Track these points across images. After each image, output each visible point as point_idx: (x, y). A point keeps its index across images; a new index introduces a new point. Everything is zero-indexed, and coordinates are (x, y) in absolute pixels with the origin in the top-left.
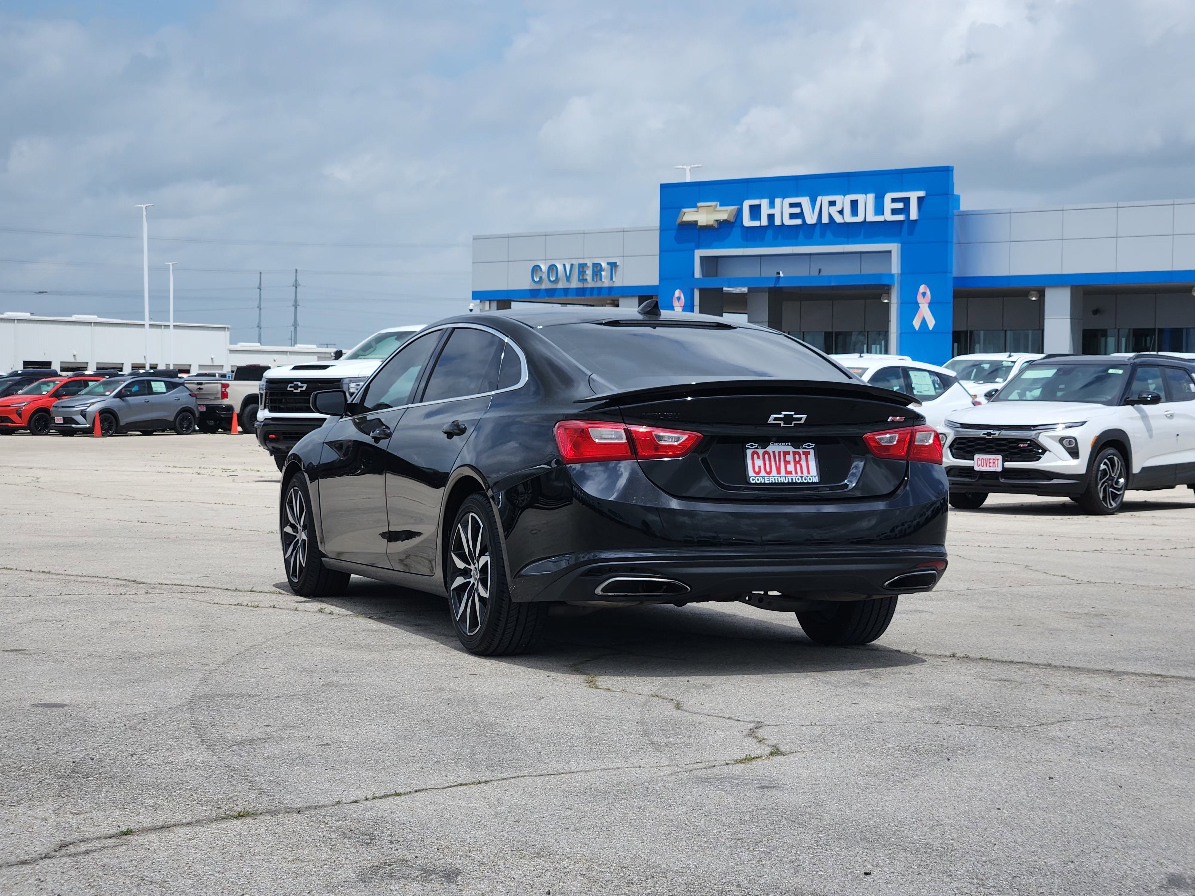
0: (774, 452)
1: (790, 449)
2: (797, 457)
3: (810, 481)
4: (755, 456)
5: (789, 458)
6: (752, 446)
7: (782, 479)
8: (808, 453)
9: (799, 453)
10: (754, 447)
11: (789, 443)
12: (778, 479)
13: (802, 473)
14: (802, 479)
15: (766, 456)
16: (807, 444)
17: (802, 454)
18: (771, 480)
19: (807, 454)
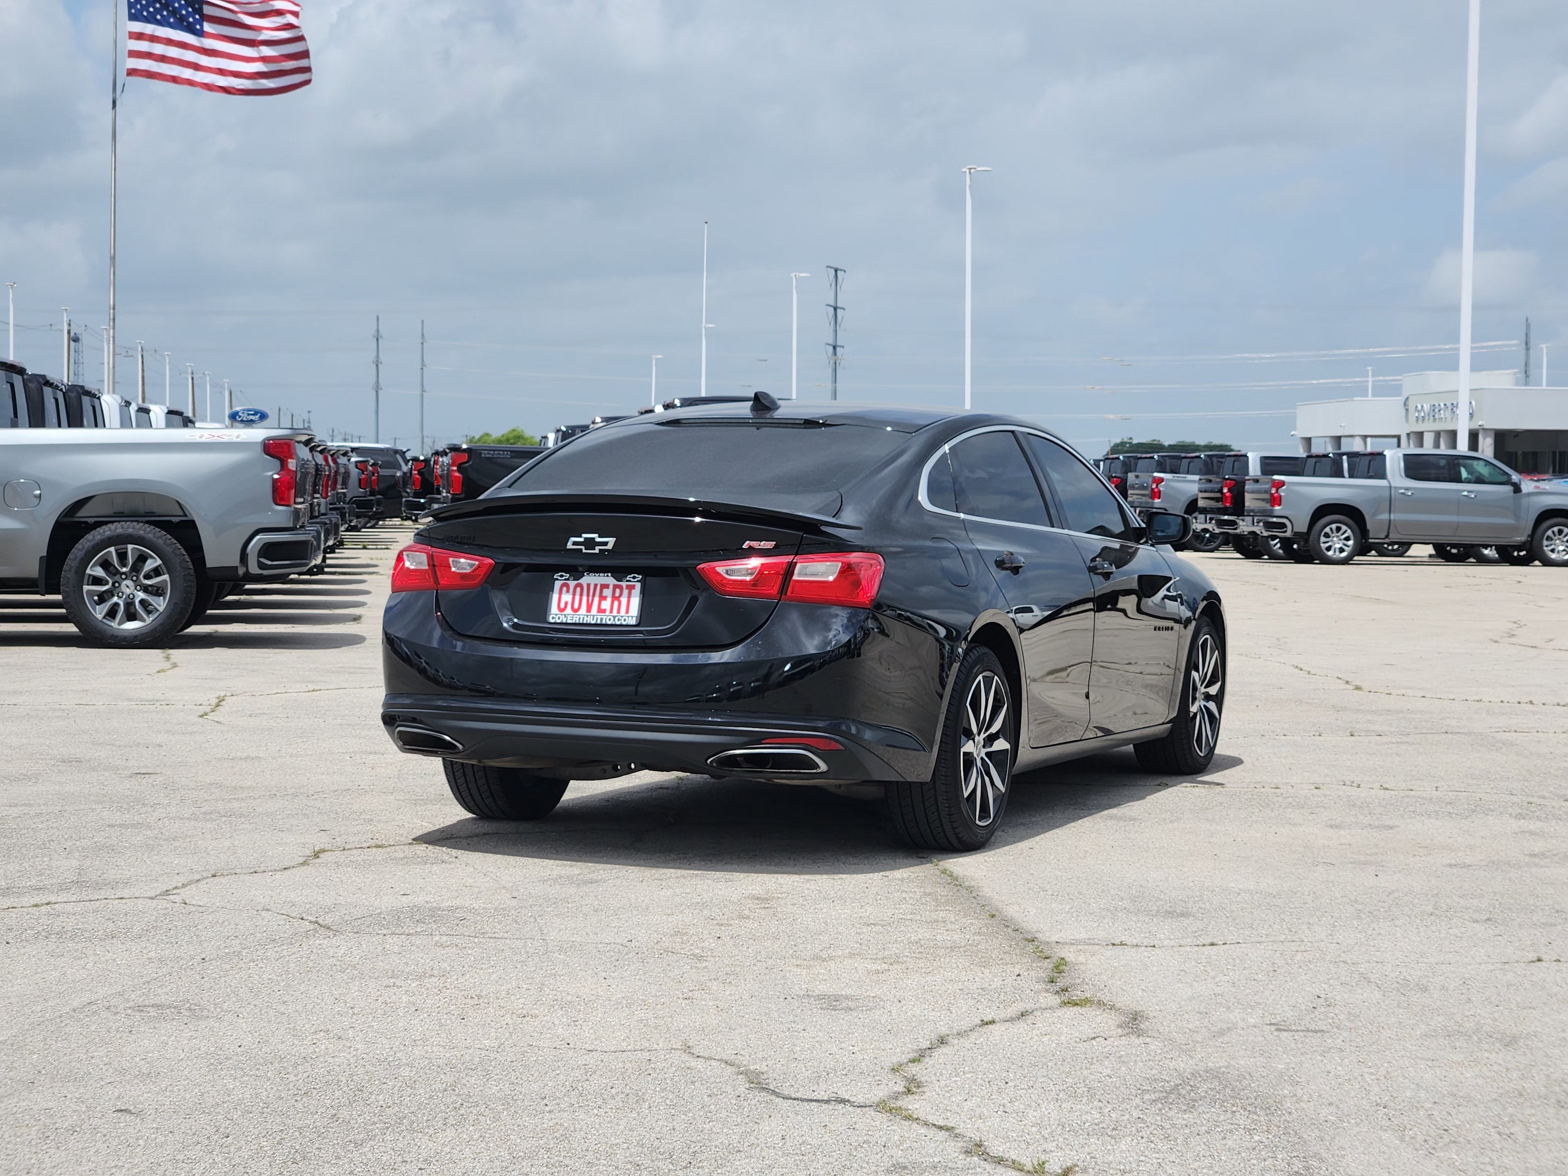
0: (588, 585)
1: (610, 580)
2: (618, 591)
3: (624, 623)
4: (565, 589)
5: (607, 592)
6: (561, 576)
7: (589, 619)
8: (633, 587)
9: (621, 588)
10: (564, 578)
11: (609, 574)
12: (583, 618)
13: (619, 612)
14: (614, 620)
15: (578, 589)
16: (632, 575)
17: (624, 587)
18: (574, 619)
19: (631, 588)
